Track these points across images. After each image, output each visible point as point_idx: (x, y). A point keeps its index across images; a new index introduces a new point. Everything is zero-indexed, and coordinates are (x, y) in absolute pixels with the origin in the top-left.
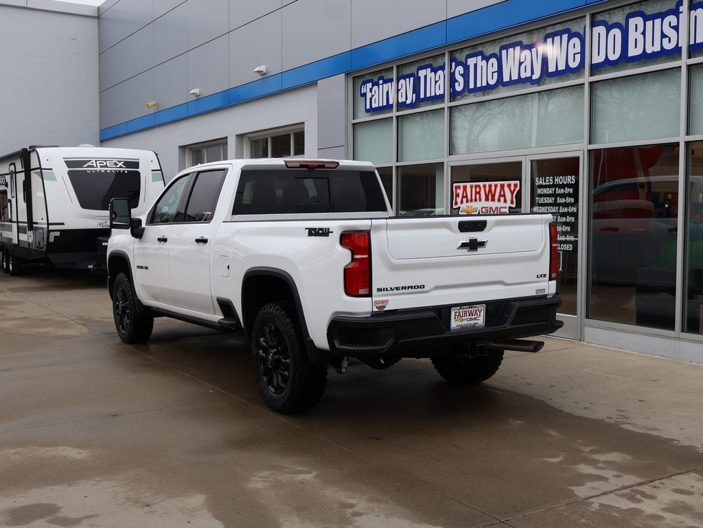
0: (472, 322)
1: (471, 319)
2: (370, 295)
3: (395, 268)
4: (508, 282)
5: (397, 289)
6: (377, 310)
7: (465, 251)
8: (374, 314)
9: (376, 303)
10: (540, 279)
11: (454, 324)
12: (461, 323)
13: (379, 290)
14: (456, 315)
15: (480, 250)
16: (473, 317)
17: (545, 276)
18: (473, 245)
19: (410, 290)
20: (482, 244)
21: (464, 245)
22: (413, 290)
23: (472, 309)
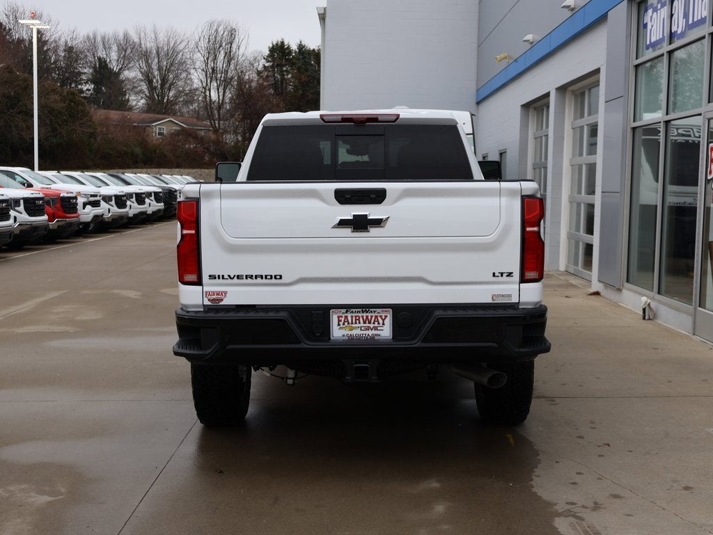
0: (370, 333)
1: (368, 328)
2: (199, 282)
3: (233, 249)
4: (434, 280)
5: (238, 277)
6: (209, 303)
7: (347, 231)
8: (208, 309)
9: (208, 293)
10: (500, 279)
11: (338, 332)
12: (350, 333)
13: (212, 277)
14: (339, 321)
15: (374, 231)
16: (372, 326)
17: (510, 274)
18: (360, 224)
19: (259, 280)
20: (378, 223)
21: (343, 223)
22: (264, 281)
23: (369, 315)
